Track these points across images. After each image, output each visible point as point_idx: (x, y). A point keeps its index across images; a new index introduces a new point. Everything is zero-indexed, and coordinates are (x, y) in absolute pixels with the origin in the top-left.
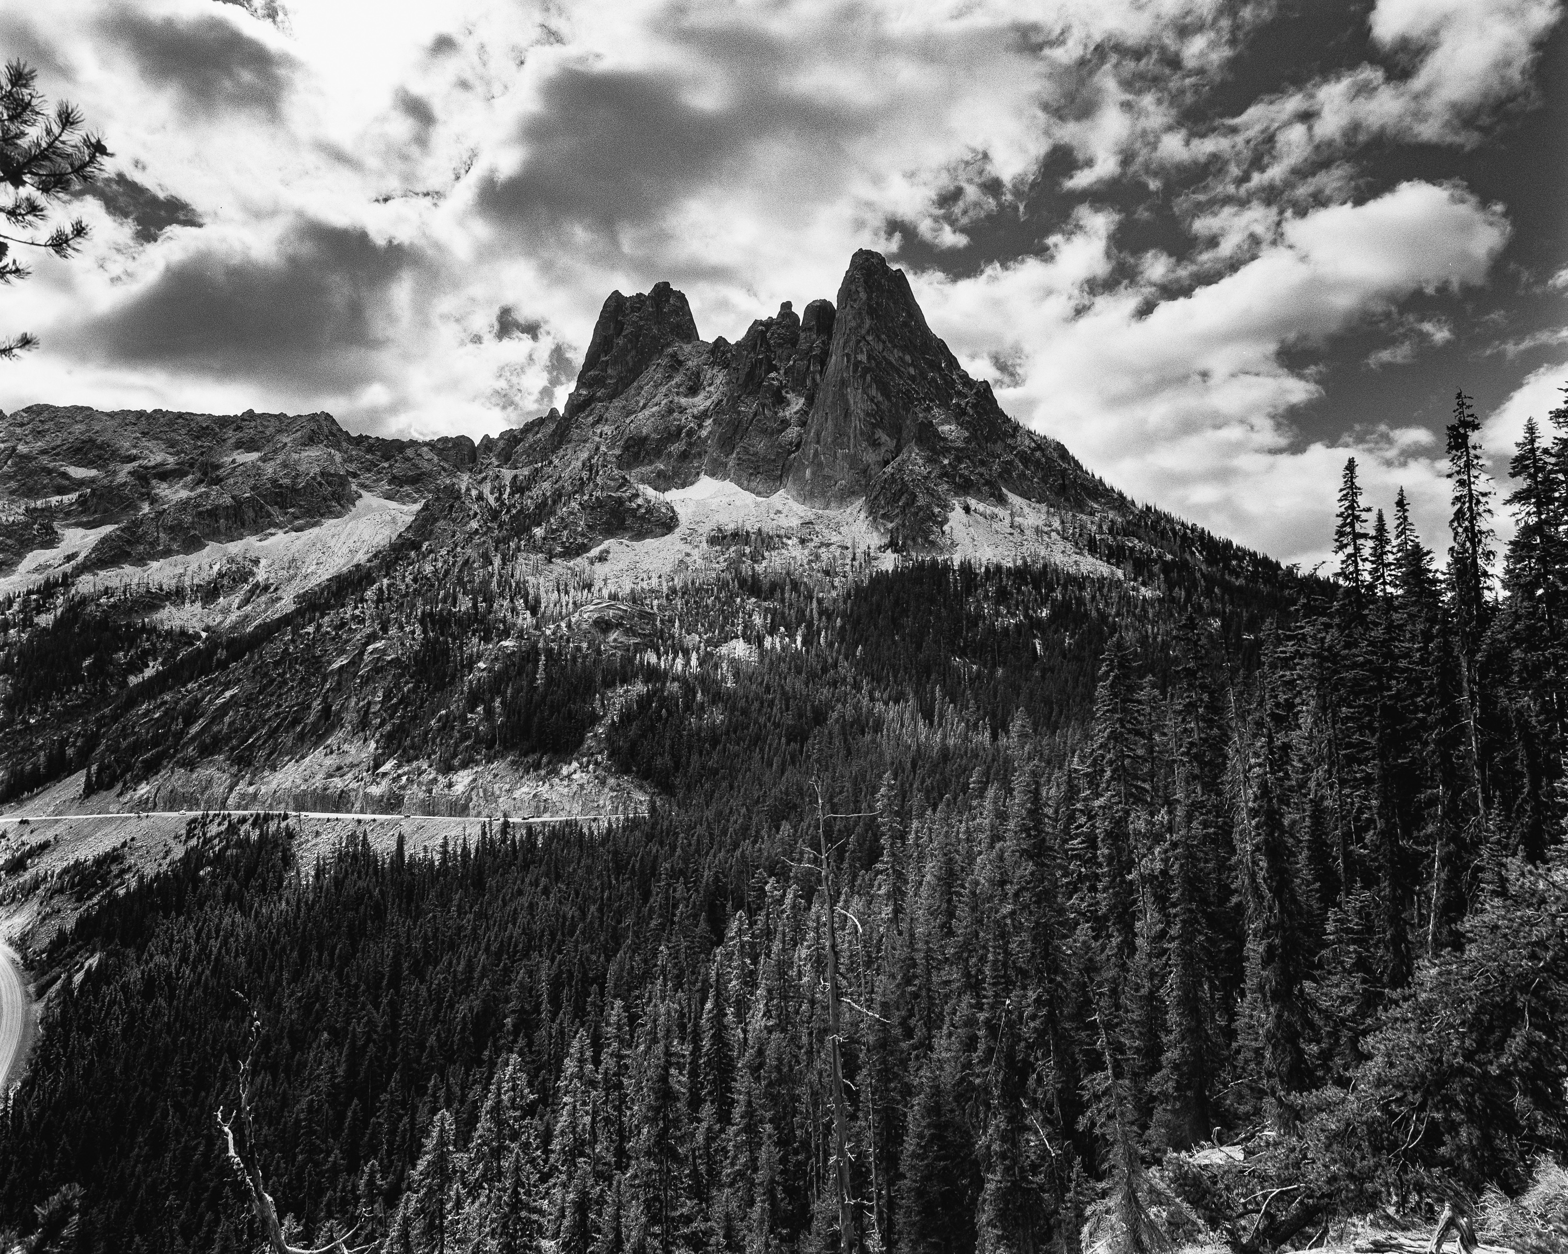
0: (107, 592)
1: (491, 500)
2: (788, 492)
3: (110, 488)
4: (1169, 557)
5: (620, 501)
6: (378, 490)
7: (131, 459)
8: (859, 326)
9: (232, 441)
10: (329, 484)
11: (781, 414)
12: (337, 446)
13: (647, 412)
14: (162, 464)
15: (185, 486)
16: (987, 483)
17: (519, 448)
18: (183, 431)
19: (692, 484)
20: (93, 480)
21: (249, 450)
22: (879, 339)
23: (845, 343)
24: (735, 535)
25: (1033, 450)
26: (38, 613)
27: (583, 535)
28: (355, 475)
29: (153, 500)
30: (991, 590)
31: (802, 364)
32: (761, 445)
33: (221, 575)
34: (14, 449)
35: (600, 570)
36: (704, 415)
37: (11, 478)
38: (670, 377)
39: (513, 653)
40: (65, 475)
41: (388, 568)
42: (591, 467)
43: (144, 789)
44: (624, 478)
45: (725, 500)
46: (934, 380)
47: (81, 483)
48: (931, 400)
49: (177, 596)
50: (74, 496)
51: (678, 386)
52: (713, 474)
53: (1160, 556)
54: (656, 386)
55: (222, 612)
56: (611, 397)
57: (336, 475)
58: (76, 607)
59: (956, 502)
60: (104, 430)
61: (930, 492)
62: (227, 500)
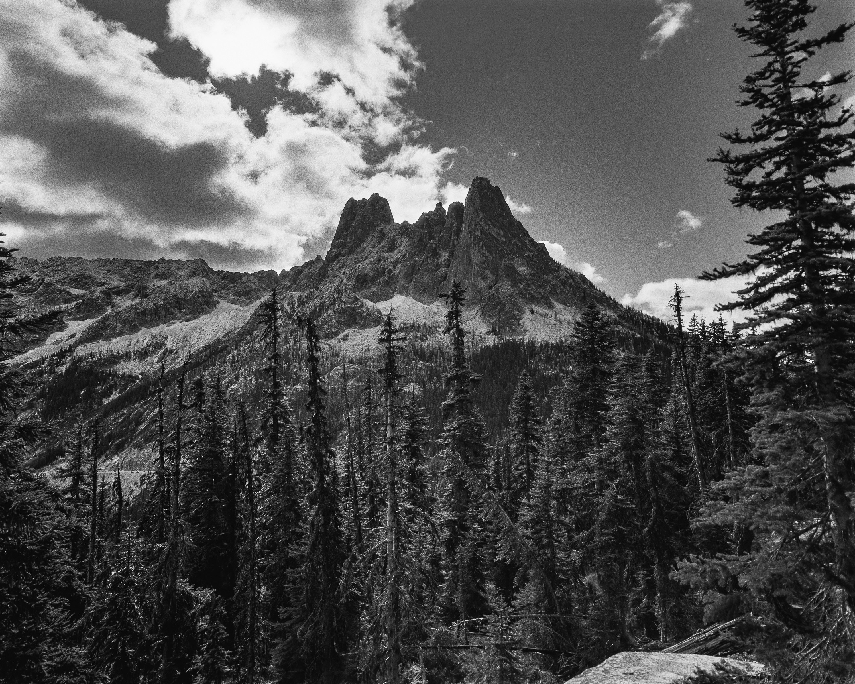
0: (92, 355)
1: (288, 309)
2: (440, 302)
3: (91, 300)
4: (638, 336)
5: (354, 309)
6: (228, 299)
7: (102, 284)
8: (476, 217)
9: (154, 274)
10: (203, 296)
11: (436, 262)
12: (207, 276)
13: (367, 261)
14: (117, 287)
15: (129, 298)
16: (543, 297)
17: (301, 276)
18: (128, 269)
19: (391, 298)
20: (83, 296)
21: (162, 279)
22: (487, 224)
23: (469, 225)
24: (412, 326)
25: (569, 278)
26: (57, 366)
27: (335, 327)
28: (216, 291)
29: (113, 306)
30: (543, 356)
31: (447, 235)
32: (426, 278)
33: (148, 345)
34: (43, 280)
35: (344, 346)
36: (397, 262)
37: (41, 295)
38: (380, 242)
39: (301, 391)
40: (68, 293)
41: (237, 345)
42: (339, 291)
43: (116, 459)
44: (356, 297)
45: (407, 307)
46: (515, 243)
47: (77, 297)
48: (514, 254)
49: (126, 356)
50: (73, 304)
51: (383, 247)
52: (401, 293)
53: (633, 336)
54: (372, 247)
55: (149, 364)
56: (349, 254)
57: (207, 291)
58: (76, 363)
59: (527, 308)
60: (88, 269)
61: (513, 303)
62: (151, 306)
